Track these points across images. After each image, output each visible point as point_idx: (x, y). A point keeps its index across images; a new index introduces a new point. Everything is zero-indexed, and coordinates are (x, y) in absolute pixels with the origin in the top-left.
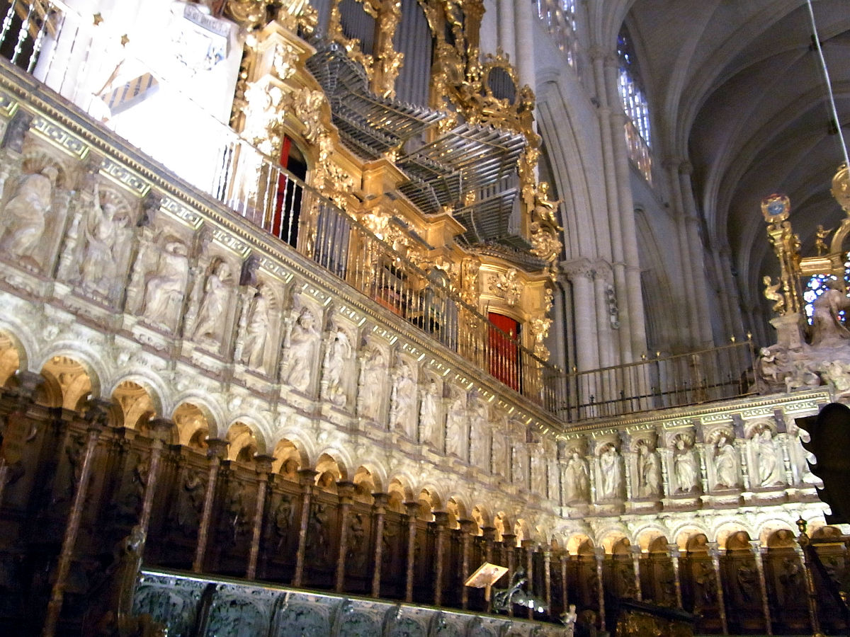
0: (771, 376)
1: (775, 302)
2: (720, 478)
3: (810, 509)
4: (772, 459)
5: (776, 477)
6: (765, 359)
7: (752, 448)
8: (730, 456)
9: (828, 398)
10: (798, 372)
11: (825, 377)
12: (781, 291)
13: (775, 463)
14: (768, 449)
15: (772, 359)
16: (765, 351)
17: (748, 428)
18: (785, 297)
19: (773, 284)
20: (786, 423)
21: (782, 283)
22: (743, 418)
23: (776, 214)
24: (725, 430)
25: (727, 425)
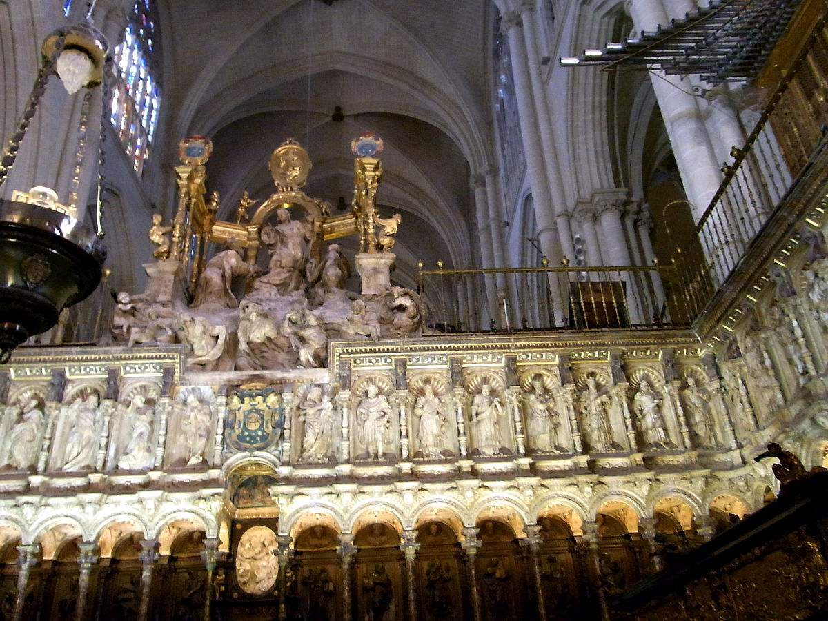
0: (121, 327)
1: (159, 245)
2: (11, 456)
3: (113, 503)
4: (88, 433)
5: (84, 460)
6: (120, 306)
7: (67, 417)
8: (34, 425)
9: (177, 361)
10: (150, 323)
11: (181, 334)
12: (169, 234)
13: (90, 439)
14: (87, 420)
15: (129, 307)
16: (123, 297)
17: (71, 390)
18: (171, 243)
19: (161, 225)
20: (121, 389)
21: (174, 227)
22: (68, 375)
23: (194, 156)
24: (40, 391)
25: (45, 384)
